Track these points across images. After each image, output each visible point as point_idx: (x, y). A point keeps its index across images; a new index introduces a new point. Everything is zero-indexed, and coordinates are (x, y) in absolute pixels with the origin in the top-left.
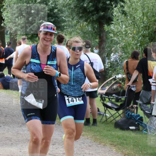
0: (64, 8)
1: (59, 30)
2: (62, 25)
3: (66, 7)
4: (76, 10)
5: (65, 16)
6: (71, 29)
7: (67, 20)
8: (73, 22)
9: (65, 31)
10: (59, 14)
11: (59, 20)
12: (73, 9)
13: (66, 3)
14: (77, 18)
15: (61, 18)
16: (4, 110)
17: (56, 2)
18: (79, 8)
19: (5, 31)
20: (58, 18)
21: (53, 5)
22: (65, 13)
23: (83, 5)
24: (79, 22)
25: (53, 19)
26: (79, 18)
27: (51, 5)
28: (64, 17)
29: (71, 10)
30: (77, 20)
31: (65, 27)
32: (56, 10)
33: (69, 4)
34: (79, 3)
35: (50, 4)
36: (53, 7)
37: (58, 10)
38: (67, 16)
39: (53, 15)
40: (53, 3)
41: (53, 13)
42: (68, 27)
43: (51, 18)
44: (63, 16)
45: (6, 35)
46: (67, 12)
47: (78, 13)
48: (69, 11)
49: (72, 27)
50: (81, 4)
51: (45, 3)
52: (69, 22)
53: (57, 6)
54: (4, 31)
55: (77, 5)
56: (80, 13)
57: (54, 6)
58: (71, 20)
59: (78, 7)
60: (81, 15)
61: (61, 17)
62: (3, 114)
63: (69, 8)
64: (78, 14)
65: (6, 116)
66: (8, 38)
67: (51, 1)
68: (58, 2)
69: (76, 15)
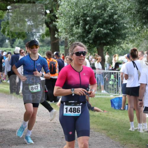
0: (124, 14)
1: (120, 38)
2: (123, 32)
3: (127, 12)
4: (139, 15)
5: (126, 22)
6: (133, 37)
7: (128, 26)
8: (136, 29)
9: (128, 39)
10: (119, 20)
11: (119, 27)
12: (135, 14)
13: (127, 8)
14: (140, 24)
15: (122, 25)
16: (60, 130)
17: (115, 7)
18: (142, 13)
19: (60, 42)
20: (119, 25)
21: (112, 11)
22: (126, 19)
23: (146, 9)
24: (143, 28)
25: (113, 26)
26: (143, 24)
27: (110, 11)
28: (126, 24)
29: (133, 15)
30: (140, 27)
31: (127, 35)
32: (116, 16)
33: (130, 8)
34: (142, 7)
35: (108, 9)
36: (112, 13)
37: (118, 16)
38: (128, 22)
39: (113, 22)
40: (113, 8)
41: (112, 20)
42: (130, 35)
43: (110, 25)
44: (124, 23)
45: (60, 46)
46: (128, 18)
47: (141, 18)
48: (131, 16)
49: (135, 34)
50: (144, 8)
51: (103, 8)
52: (131, 28)
53: (117, 12)
54: (58, 42)
55: (139, 10)
56: (143, 19)
57: (114, 12)
58: (133, 26)
59: (141, 11)
60: (144, 21)
61: (121, 23)
62: (59, 135)
63: (131, 13)
64: (140, 20)
65: (62, 138)
66: (63, 49)
67: (110, 7)
68: (117, 7)
69: (139, 21)
